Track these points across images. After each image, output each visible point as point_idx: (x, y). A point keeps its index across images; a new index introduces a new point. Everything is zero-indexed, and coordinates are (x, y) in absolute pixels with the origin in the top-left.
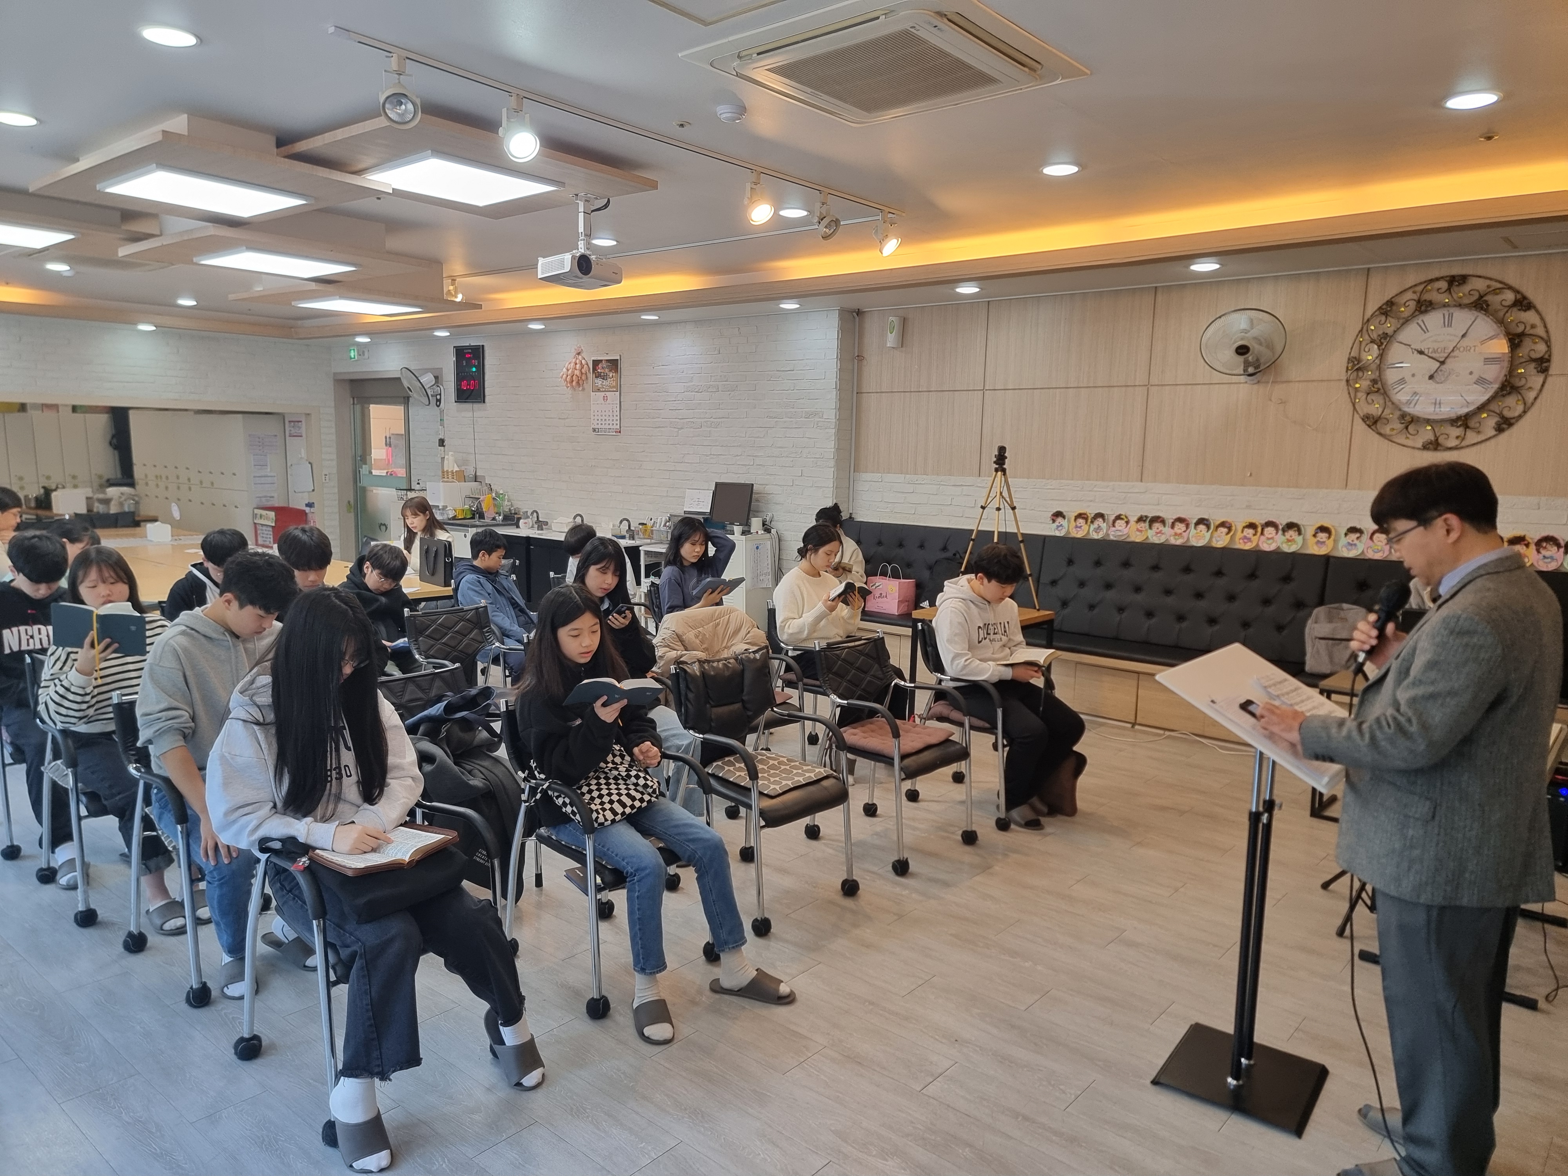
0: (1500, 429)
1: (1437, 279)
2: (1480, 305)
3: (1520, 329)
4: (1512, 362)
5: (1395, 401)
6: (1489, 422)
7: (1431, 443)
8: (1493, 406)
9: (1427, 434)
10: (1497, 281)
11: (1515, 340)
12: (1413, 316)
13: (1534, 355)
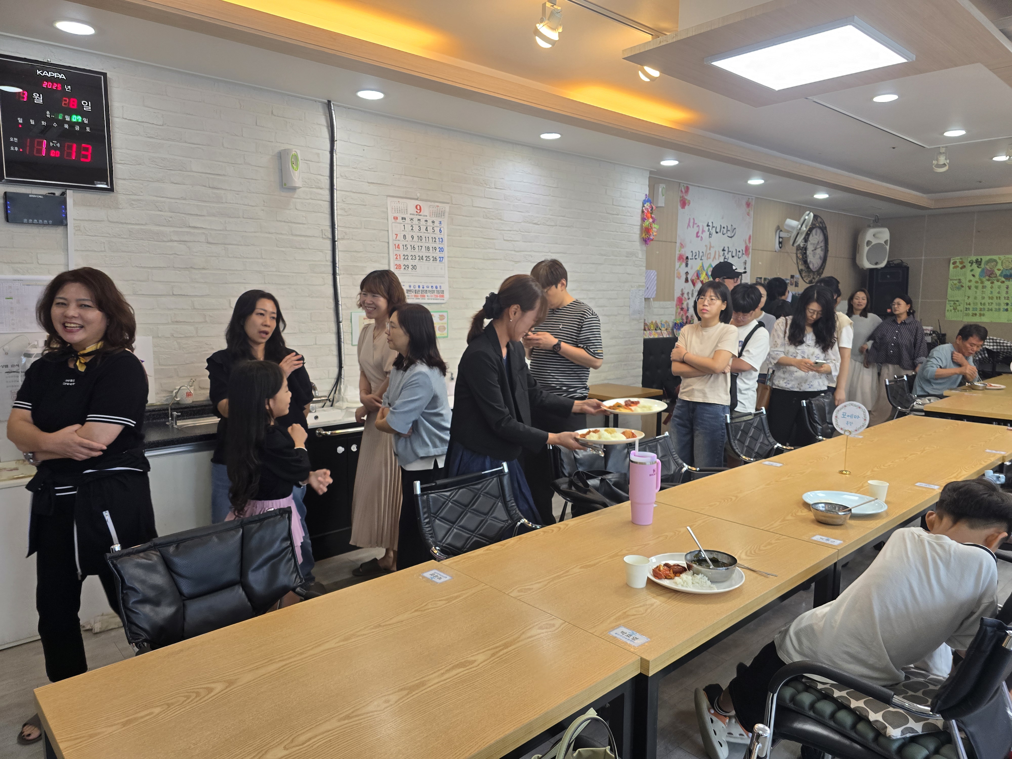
2: (821, 228)
3: (827, 239)
4: (825, 251)
5: (808, 264)
8: (822, 267)
9: (811, 277)
11: (826, 243)
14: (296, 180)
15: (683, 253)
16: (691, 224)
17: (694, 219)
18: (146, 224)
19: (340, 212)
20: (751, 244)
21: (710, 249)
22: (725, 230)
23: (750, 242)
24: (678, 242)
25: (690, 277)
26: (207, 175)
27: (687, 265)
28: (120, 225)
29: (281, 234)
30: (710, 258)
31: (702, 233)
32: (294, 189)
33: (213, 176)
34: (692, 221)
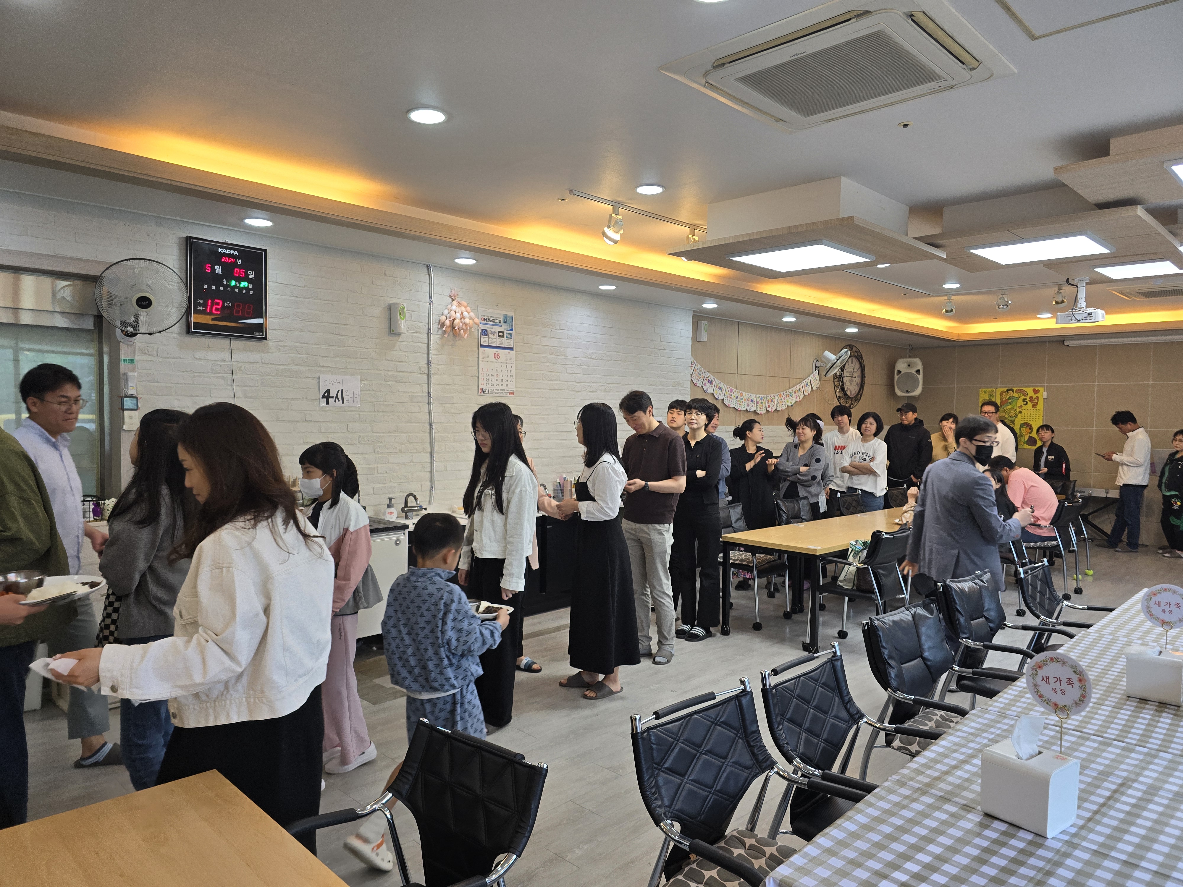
14: (402, 327)
18: (289, 365)
19: (434, 352)
26: (335, 325)
28: (270, 366)
29: (388, 371)
32: (399, 334)
33: (338, 325)
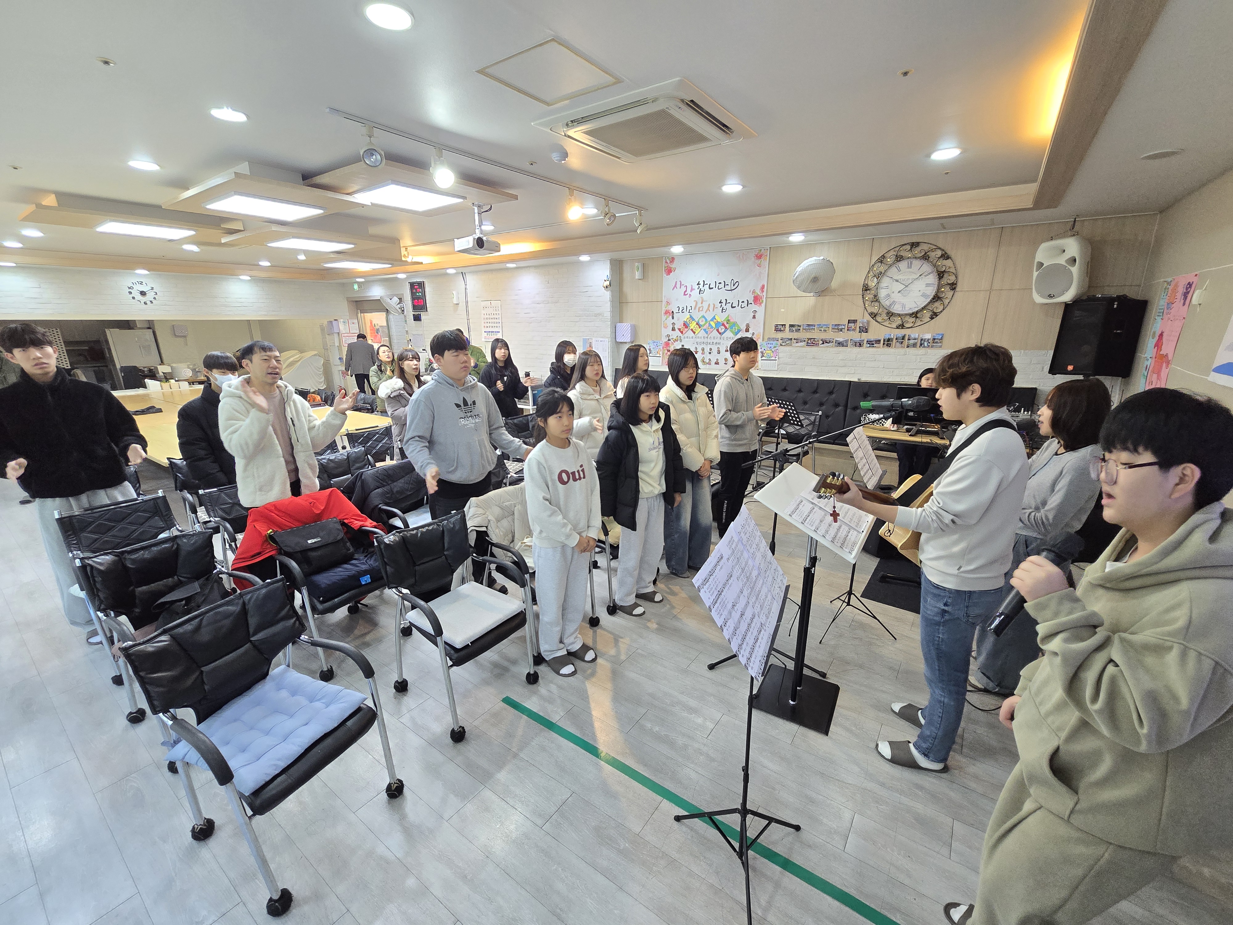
0: (932, 318)
1: (905, 244)
2: (925, 257)
3: (943, 269)
4: (938, 286)
5: (885, 306)
6: (927, 314)
7: (900, 326)
8: (929, 307)
9: (898, 321)
10: (933, 245)
11: (941, 275)
12: (893, 263)
13: (949, 282)
15: (669, 309)
16: (678, 286)
17: (680, 281)
20: (764, 294)
21: (702, 303)
22: (722, 285)
23: (763, 291)
24: (664, 300)
25: (676, 327)
27: (673, 318)
30: (702, 310)
31: (691, 291)
32: (457, 304)
34: (678, 284)
